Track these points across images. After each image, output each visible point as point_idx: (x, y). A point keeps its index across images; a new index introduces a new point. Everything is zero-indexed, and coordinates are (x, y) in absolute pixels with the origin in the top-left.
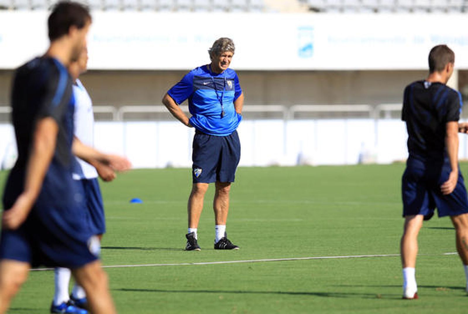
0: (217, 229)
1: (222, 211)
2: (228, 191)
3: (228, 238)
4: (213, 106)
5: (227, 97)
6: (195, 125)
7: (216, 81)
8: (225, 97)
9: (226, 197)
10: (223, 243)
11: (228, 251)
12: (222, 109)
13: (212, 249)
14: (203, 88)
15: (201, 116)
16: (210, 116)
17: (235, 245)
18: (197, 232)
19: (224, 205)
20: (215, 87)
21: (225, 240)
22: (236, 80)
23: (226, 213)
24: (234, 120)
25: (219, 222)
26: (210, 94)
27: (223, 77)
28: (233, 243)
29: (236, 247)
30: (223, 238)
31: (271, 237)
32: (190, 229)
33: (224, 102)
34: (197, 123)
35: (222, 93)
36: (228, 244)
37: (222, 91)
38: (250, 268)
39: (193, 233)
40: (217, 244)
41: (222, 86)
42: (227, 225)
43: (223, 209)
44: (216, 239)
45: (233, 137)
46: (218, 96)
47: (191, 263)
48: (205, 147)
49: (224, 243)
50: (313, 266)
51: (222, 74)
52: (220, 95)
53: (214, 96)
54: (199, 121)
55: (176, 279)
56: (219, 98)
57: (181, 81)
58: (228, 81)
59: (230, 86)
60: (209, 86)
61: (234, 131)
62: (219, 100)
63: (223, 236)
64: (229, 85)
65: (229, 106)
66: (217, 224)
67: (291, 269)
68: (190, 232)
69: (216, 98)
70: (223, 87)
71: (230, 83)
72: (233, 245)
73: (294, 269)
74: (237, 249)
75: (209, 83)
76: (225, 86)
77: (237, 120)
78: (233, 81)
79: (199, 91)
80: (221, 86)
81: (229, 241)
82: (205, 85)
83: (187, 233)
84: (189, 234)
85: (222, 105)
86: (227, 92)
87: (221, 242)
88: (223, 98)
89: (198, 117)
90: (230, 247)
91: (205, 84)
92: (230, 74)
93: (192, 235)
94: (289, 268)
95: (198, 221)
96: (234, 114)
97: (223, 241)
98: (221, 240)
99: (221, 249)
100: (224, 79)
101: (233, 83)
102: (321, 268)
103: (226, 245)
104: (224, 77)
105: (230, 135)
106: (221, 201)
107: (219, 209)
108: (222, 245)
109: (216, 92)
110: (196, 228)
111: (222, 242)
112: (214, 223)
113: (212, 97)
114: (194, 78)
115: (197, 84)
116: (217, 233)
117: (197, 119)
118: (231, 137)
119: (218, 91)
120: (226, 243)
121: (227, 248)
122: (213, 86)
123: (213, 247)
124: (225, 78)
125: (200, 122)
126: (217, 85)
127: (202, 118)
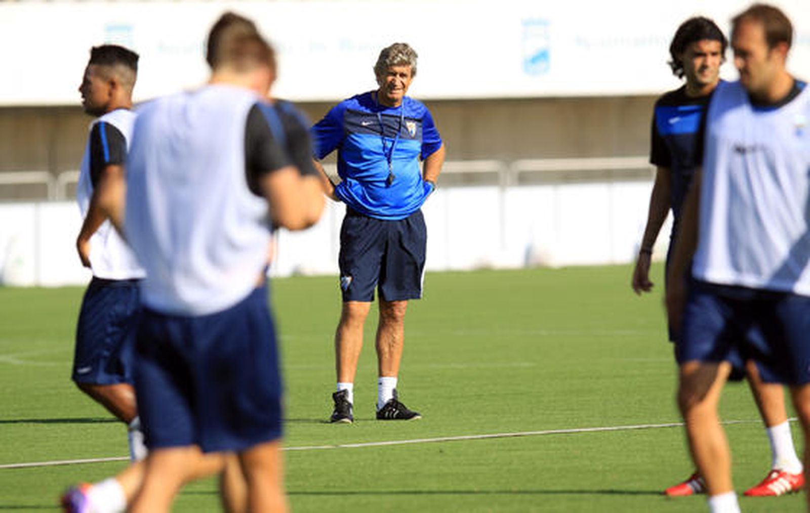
0: (381, 384)
1: (391, 353)
2: (402, 317)
3: (400, 400)
4: (375, 165)
5: (402, 150)
6: (343, 197)
7: (386, 120)
8: (398, 150)
9: (397, 328)
10: (392, 410)
11: (402, 422)
12: (390, 171)
13: (372, 420)
14: (359, 132)
15: (354, 182)
16: (371, 182)
17: (413, 411)
18: (354, 390)
19: (394, 342)
20: (383, 131)
21: (394, 403)
22: (426, 123)
23: (397, 357)
24: (415, 191)
25: (385, 371)
26: (371, 142)
27: (399, 115)
28: (410, 408)
29: (415, 414)
30: (390, 400)
31: (479, 396)
32: (340, 384)
33: (395, 159)
34: (347, 194)
35: (393, 142)
36: (400, 410)
37: (393, 139)
38: (441, 451)
39: (345, 391)
40: (381, 410)
41: (394, 129)
42: (399, 377)
43: (392, 349)
44: (380, 403)
45: (411, 223)
46: (384, 148)
47: (336, 446)
48: (359, 237)
49: (394, 410)
50: (553, 445)
51: (396, 109)
52: (389, 145)
53: (379, 147)
54: (350, 190)
55: (310, 474)
56: (386, 151)
57: (325, 117)
58: (409, 122)
59: (412, 132)
60: (371, 129)
61: (414, 212)
62: (386, 155)
63: (391, 397)
64: (410, 129)
65: (405, 166)
66: (381, 375)
67: (513, 453)
68: (339, 389)
69: (381, 151)
70: (396, 132)
71: (410, 126)
72: (409, 411)
73: (519, 453)
74: (417, 420)
75: (372, 123)
76: (399, 131)
77: (423, 191)
78: (420, 124)
79: (353, 136)
80: (393, 131)
81: (402, 405)
82: (366, 127)
83: (336, 391)
84: (338, 393)
85: (389, 162)
86: (404, 142)
87: (388, 408)
88: (393, 152)
89: (348, 183)
90: (406, 415)
91: (364, 124)
92: (414, 110)
93: (342, 394)
94: (510, 450)
95: (354, 369)
96: (417, 182)
97: (391, 406)
98: (388, 405)
99: (389, 418)
100: (400, 118)
101: (418, 127)
102: (567, 449)
103: (397, 412)
104: (401, 113)
105: (406, 219)
106: (388, 334)
107: (386, 349)
108: (391, 413)
109: (383, 139)
110: (350, 382)
111: (390, 408)
112: (377, 373)
113: (375, 148)
114: (346, 113)
115: (352, 124)
116: (380, 391)
117: (348, 187)
118: (408, 223)
119: (386, 138)
120: (396, 409)
121: (399, 417)
122: (378, 128)
123: (375, 416)
124: (403, 117)
125: (353, 194)
126: (385, 128)
127: (356, 185)
